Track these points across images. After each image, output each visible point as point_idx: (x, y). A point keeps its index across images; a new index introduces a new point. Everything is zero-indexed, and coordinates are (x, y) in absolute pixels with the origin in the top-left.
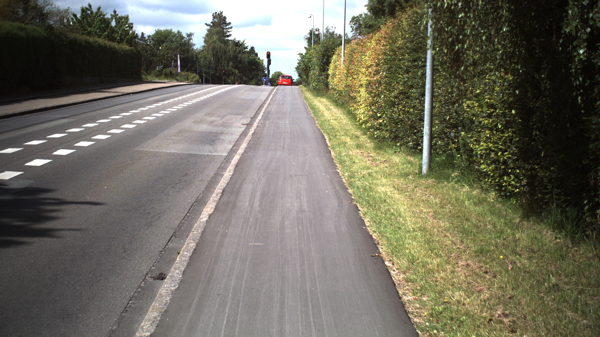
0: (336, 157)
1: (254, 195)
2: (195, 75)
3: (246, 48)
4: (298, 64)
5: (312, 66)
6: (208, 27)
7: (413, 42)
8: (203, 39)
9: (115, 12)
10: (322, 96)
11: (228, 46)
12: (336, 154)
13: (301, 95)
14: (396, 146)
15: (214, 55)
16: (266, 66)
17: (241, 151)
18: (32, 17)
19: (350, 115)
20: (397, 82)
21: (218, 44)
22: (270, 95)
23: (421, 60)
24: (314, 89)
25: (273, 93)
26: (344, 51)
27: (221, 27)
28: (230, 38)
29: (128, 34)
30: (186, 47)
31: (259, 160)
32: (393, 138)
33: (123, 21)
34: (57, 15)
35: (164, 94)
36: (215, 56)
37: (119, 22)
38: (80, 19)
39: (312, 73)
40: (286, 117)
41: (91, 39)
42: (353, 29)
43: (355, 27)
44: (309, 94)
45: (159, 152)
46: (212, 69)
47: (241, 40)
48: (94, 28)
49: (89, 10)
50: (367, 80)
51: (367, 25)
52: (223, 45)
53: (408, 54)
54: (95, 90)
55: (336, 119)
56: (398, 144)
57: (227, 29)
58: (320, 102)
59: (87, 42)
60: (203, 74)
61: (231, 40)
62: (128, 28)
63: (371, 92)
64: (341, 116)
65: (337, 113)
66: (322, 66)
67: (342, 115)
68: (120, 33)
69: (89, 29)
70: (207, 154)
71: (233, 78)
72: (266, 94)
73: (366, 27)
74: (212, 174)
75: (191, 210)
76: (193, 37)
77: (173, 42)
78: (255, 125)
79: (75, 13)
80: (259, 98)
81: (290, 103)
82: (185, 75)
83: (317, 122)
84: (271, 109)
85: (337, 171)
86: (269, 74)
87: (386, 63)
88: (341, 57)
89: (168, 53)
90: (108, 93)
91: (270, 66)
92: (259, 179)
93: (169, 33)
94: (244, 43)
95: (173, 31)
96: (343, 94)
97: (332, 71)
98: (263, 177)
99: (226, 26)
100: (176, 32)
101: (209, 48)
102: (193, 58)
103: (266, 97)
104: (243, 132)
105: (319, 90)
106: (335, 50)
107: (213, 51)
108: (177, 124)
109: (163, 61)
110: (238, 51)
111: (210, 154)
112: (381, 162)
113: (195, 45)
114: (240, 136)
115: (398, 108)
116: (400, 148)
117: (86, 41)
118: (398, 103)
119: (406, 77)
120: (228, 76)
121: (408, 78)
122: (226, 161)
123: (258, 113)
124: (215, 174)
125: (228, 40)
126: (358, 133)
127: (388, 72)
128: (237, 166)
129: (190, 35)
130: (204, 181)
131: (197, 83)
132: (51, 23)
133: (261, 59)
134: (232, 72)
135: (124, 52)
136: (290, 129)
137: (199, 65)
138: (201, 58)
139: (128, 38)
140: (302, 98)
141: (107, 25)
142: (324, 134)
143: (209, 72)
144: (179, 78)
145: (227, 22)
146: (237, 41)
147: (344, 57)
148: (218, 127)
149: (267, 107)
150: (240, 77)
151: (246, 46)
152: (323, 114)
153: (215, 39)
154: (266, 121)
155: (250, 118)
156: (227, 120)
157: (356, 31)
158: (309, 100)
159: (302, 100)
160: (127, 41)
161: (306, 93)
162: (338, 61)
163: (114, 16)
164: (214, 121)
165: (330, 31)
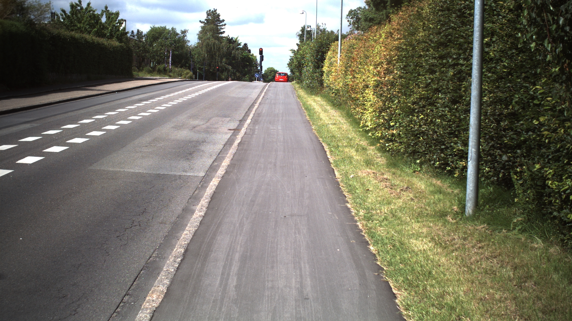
0: (342, 181)
1: (231, 259)
2: (188, 71)
3: (239, 44)
4: (290, 60)
5: (305, 63)
6: (202, 25)
7: (440, 33)
8: (197, 36)
9: (106, 8)
10: (316, 94)
11: (221, 43)
12: (341, 175)
13: (293, 92)
14: (415, 163)
16: (259, 62)
17: (221, 172)
18: (11, 12)
19: (349, 118)
20: (416, 84)
21: (212, 41)
22: (261, 92)
23: (451, 57)
24: (308, 87)
25: (265, 91)
26: (341, 47)
27: (215, 25)
28: (223, 35)
29: (119, 30)
30: (180, 44)
31: (243, 187)
32: (411, 153)
33: (113, 17)
34: (38, 10)
35: (151, 92)
36: (209, 52)
37: (109, 17)
38: (69, 15)
39: (305, 70)
40: (278, 120)
41: (77, 35)
42: (350, 23)
43: (352, 21)
44: (302, 92)
45: (120, 171)
46: (205, 65)
47: (235, 37)
48: (84, 24)
49: (79, 6)
50: (376, 80)
51: (367, 18)
52: (217, 42)
53: (434, 48)
54: (80, 87)
55: (335, 124)
56: (418, 161)
57: (221, 26)
58: (315, 101)
59: (73, 38)
60: (197, 70)
61: (225, 37)
62: (118, 24)
63: (381, 95)
64: (340, 119)
65: (335, 115)
66: (316, 63)
68: (109, 29)
69: (79, 25)
70: (179, 174)
71: (226, 74)
72: (258, 91)
73: (366, 20)
74: (179, 209)
75: (132, 288)
76: (187, 34)
77: (167, 39)
78: (243, 130)
79: (64, 9)
80: (250, 96)
81: (283, 103)
82: (179, 71)
83: (313, 128)
84: (262, 110)
85: (347, 207)
86: (262, 70)
87: (399, 60)
88: (337, 53)
89: (161, 49)
90: (91, 91)
91: (263, 62)
92: (240, 224)
93: (163, 30)
94: (238, 40)
95: (167, 28)
96: (341, 93)
97: (327, 68)
98: (247, 218)
99: (220, 23)
100: (170, 29)
101: (203, 44)
102: (187, 55)
103: (257, 95)
104: (228, 139)
105: (313, 88)
106: (331, 46)
107: (206, 47)
108: (153, 130)
109: (156, 57)
110: (231, 48)
111: (184, 174)
112: (402, 190)
113: (189, 41)
114: (225, 145)
115: (418, 117)
116: (421, 167)
117: (72, 37)
118: (418, 111)
119: (429, 78)
120: (222, 72)
121: (432, 80)
122: (202, 186)
123: (248, 114)
124: (183, 210)
125: (222, 37)
126: (364, 143)
127: (404, 71)
128: (213, 197)
129: (184, 32)
130: (165, 223)
131: (191, 79)
132: (32, 17)
133: (254, 55)
134: (225, 68)
135: (114, 48)
136: (284, 136)
137: (193, 61)
138: (195, 54)
139: (118, 34)
140: (295, 96)
141: (97, 21)
142: (323, 144)
143: (203, 68)
144: (171, 74)
145: (221, 19)
146: (231, 38)
147: (341, 53)
148: (200, 134)
149: (258, 108)
150: (233, 73)
151: (239, 42)
152: (319, 117)
153: (208, 36)
154: (256, 126)
155: (238, 121)
156: (212, 125)
157: (354, 25)
158: (303, 99)
159: (295, 98)
160: (117, 37)
161: (299, 91)
162: (334, 58)
163: (105, 12)
164: (196, 126)
165: (321, 28)
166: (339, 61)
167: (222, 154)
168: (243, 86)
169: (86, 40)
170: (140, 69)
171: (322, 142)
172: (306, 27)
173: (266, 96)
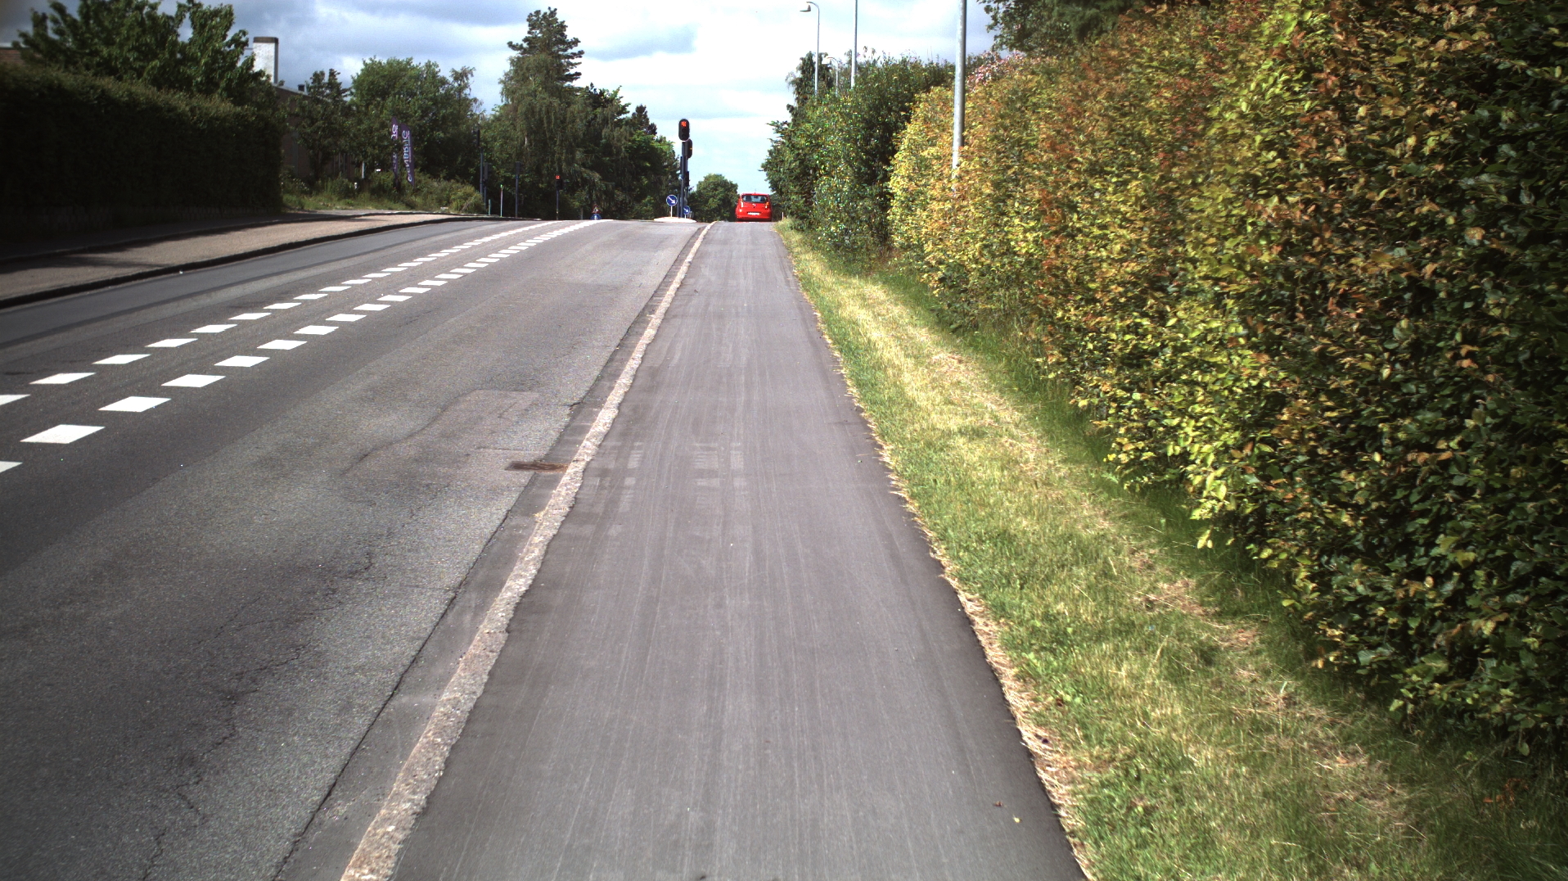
2: (469, 189)
3: (623, 110)
4: (771, 153)
5: (822, 163)
6: (515, 54)
8: (501, 86)
10: (866, 273)
11: (569, 104)
13: (785, 262)
15: (531, 132)
16: (679, 160)
21: (544, 100)
22: (678, 261)
24: (837, 246)
25: (689, 258)
27: (551, 53)
28: (576, 84)
29: (233, 65)
30: (451, 109)
33: (212, 23)
36: (535, 133)
37: (202, 27)
38: (75, 21)
39: (824, 188)
42: (994, 18)
43: (1002, 8)
44: (814, 264)
46: (525, 171)
47: (610, 89)
48: (121, 46)
52: (556, 102)
55: (978, 434)
57: (568, 57)
58: (865, 301)
60: (498, 185)
61: (580, 89)
62: (233, 47)
66: (866, 163)
67: (994, 396)
68: (203, 61)
69: (105, 52)
71: (584, 195)
72: (666, 256)
76: (471, 79)
77: (413, 95)
80: (638, 280)
81: (749, 310)
82: (442, 190)
83: (888, 459)
84: (666, 354)
86: (687, 184)
88: (945, 128)
91: (690, 160)
93: (401, 70)
94: (619, 96)
95: (414, 63)
97: (904, 183)
99: (565, 50)
100: (422, 67)
101: (516, 110)
102: (469, 141)
103: (663, 275)
105: (853, 249)
106: (914, 102)
107: (527, 118)
109: (369, 150)
110: (599, 120)
113: (477, 102)
120: (572, 190)
123: (615, 365)
125: (572, 90)
129: (462, 76)
131: (479, 213)
133: (666, 140)
134: (582, 178)
135: (211, 120)
136: (756, 531)
137: (489, 160)
138: (494, 139)
139: (230, 80)
140: (791, 278)
141: (162, 37)
142: (963, 598)
143: (515, 180)
144: (418, 200)
145: (569, 38)
146: (598, 91)
147: (963, 129)
148: (372, 503)
149: (656, 336)
150: (605, 192)
151: (623, 103)
152: (902, 393)
153: (533, 86)
154: (632, 448)
155: (568, 411)
156: (446, 436)
157: (1008, 25)
158: (820, 291)
159: (793, 288)
160: (228, 88)
161: (803, 257)
162: (933, 145)
163: (189, 9)
164: (375, 449)
165: (861, 60)
166: (956, 159)
169: (104, 95)
170: (313, 186)
171: (955, 583)
172: (815, 59)
173: (692, 281)
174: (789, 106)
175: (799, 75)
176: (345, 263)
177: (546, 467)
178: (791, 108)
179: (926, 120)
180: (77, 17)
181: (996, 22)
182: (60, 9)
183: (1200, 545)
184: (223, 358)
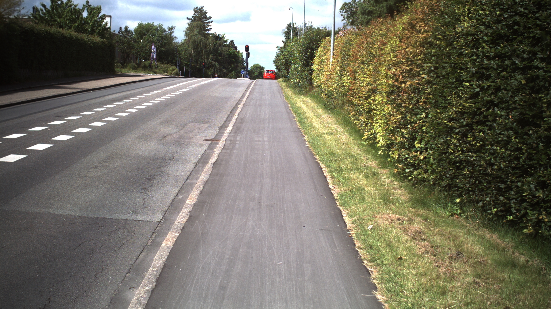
0: (357, 236)
2: (174, 67)
3: (226, 41)
4: (276, 57)
5: (292, 60)
6: (190, 22)
9: (88, 2)
10: (305, 94)
11: (208, 39)
13: (280, 91)
14: (454, 203)
15: (194, 48)
16: (245, 59)
19: (347, 126)
21: (199, 37)
22: (246, 91)
23: (518, 56)
24: (296, 86)
25: (250, 89)
26: (334, 43)
27: (202, 22)
28: (210, 32)
29: (101, 25)
30: (167, 40)
32: (445, 187)
33: (94, 11)
36: (196, 49)
37: (91, 12)
38: (49, 10)
39: (293, 68)
40: (264, 128)
41: (53, 30)
42: (344, 17)
43: (346, 15)
44: (289, 92)
46: (192, 62)
47: (221, 34)
48: (64, 19)
51: (365, 10)
52: (203, 38)
54: (53, 85)
55: (331, 134)
56: (458, 200)
57: (208, 23)
58: (304, 102)
59: (49, 33)
60: (183, 66)
61: (211, 34)
62: (100, 20)
63: (399, 105)
65: (329, 121)
66: (305, 60)
67: (337, 125)
68: (91, 24)
69: (59, 20)
71: (212, 70)
72: (242, 89)
73: (363, 13)
76: (174, 30)
77: (154, 35)
80: (234, 96)
81: (269, 104)
82: (165, 68)
83: (306, 139)
84: (246, 114)
86: (248, 66)
87: (427, 59)
88: (329, 50)
90: (63, 90)
91: (249, 59)
93: (150, 27)
94: (225, 36)
95: (155, 24)
96: (335, 95)
97: (317, 66)
99: (207, 20)
100: (157, 25)
101: (189, 41)
102: (173, 51)
103: (242, 94)
104: (203, 155)
105: (301, 87)
106: (321, 42)
107: (193, 44)
109: (142, 53)
110: (218, 44)
111: (133, 217)
113: (176, 38)
114: (196, 164)
116: (461, 209)
117: (47, 32)
120: (208, 68)
122: (153, 243)
123: (230, 118)
125: (209, 34)
129: (171, 29)
131: (177, 76)
133: (240, 52)
134: (212, 64)
135: (94, 43)
136: (271, 152)
137: (180, 58)
138: (182, 51)
139: (100, 30)
140: (282, 96)
141: (78, 16)
142: (320, 164)
143: (189, 65)
144: (157, 71)
145: (208, 16)
146: (217, 35)
147: (334, 50)
148: (170, 146)
149: (241, 110)
150: (219, 69)
151: (226, 39)
152: (312, 124)
153: (195, 33)
154: (238, 136)
155: (218, 128)
156: (187, 133)
157: (348, 19)
158: (291, 99)
159: (282, 98)
160: (99, 33)
161: (286, 90)
162: (326, 55)
163: (87, 7)
164: (167, 135)
165: (307, 25)
166: (331, 59)
167: (192, 179)
168: (228, 83)
169: (63, 35)
170: (124, 66)
171: (319, 162)
172: (292, 25)
173: (251, 96)
174: (283, 41)
175: (286, 30)
176: (141, 89)
177: (215, 141)
178: (283, 42)
179: (324, 48)
180: (49, 8)
181: (344, 19)
182: (44, 6)
183: (379, 153)
184: (116, 113)
